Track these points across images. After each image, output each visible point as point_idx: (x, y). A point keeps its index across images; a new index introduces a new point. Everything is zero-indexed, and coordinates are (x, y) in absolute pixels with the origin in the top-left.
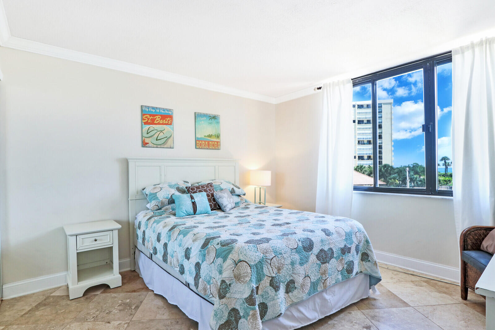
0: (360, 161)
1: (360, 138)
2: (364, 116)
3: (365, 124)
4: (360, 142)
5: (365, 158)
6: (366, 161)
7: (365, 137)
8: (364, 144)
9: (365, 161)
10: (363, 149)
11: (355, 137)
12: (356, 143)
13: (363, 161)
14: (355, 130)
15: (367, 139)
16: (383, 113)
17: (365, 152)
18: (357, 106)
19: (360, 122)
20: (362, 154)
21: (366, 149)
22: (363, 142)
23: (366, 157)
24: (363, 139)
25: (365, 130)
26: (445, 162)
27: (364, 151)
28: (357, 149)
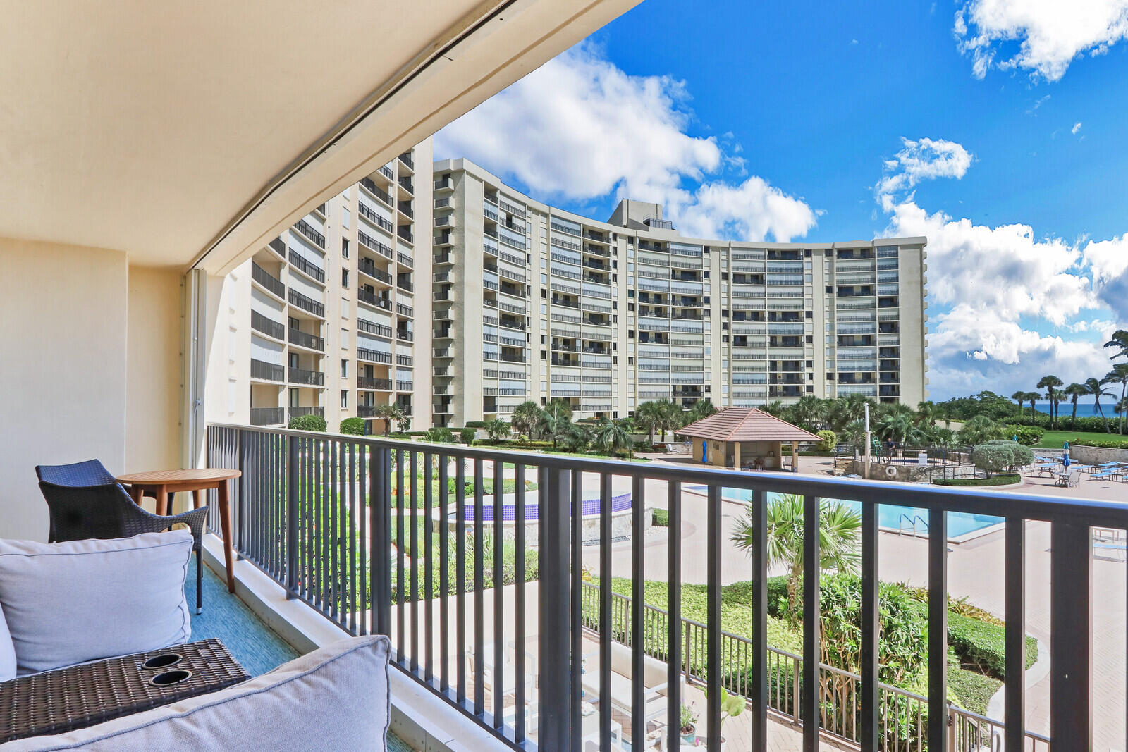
0: (845, 386)
1: (845, 331)
2: (854, 277)
3: (857, 295)
4: (844, 340)
5: (856, 378)
6: (859, 386)
7: (856, 327)
8: (854, 344)
9: (857, 386)
10: (852, 357)
11: (832, 328)
12: (834, 343)
13: (851, 386)
14: (832, 312)
15: (862, 331)
16: (900, 270)
17: (856, 365)
18: (835, 253)
19: (845, 291)
20: (848, 368)
21: (859, 357)
22: (851, 339)
23: (858, 376)
24: (852, 331)
25: (856, 311)
26: (1051, 390)
27: (854, 361)
28: (836, 357)
